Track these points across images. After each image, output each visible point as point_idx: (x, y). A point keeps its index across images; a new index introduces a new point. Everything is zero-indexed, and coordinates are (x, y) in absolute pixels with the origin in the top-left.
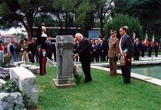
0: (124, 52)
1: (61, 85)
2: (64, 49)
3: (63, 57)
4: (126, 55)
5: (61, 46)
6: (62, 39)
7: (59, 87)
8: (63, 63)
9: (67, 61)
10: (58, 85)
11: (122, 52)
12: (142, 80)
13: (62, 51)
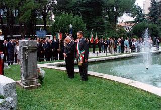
0: (82, 53)
1: (28, 86)
2: (29, 53)
3: (29, 60)
4: (83, 56)
5: (26, 50)
6: (27, 43)
7: (27, 89)
8: (29, 66)
9: (32, 63)
10: (25, 86)
11: (79, 54)
12: (96, 77)
13: (27, 55)
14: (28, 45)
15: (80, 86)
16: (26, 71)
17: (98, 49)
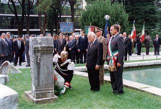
1: (40, 99)
2: (43, 54)
3: (41, 64)
4: (116, 58)
5: (38, 51)
6: (39, 41)
7: (37, 102)
9: (46, 68)
10: (35, 100)
11: (111, 55)
12: (137, 89)
13: (39, 57)
14: (40, 43)
15: (112, 102)
16: (38, 78)
17: (144, 49)
